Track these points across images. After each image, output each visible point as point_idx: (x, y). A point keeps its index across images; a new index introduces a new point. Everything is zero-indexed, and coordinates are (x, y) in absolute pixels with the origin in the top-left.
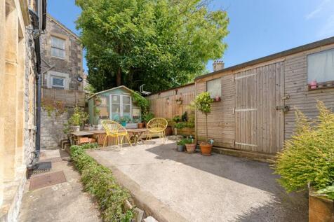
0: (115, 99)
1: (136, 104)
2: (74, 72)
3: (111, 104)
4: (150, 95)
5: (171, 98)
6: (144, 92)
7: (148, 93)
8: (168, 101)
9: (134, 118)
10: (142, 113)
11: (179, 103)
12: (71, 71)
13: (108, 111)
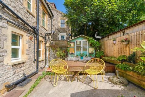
0: (78, 43)
1: (91, 45)
2: (68, 32)
3: (76, 46)
4: (102, 38)
5: (117, 39)
6: (98, 37)
7: (100, 37)
8: (114, 42)
9: (90, 54)
10: (95, 51)
11: (124, 43)
12: (67, 32)
13: (74, 50)
